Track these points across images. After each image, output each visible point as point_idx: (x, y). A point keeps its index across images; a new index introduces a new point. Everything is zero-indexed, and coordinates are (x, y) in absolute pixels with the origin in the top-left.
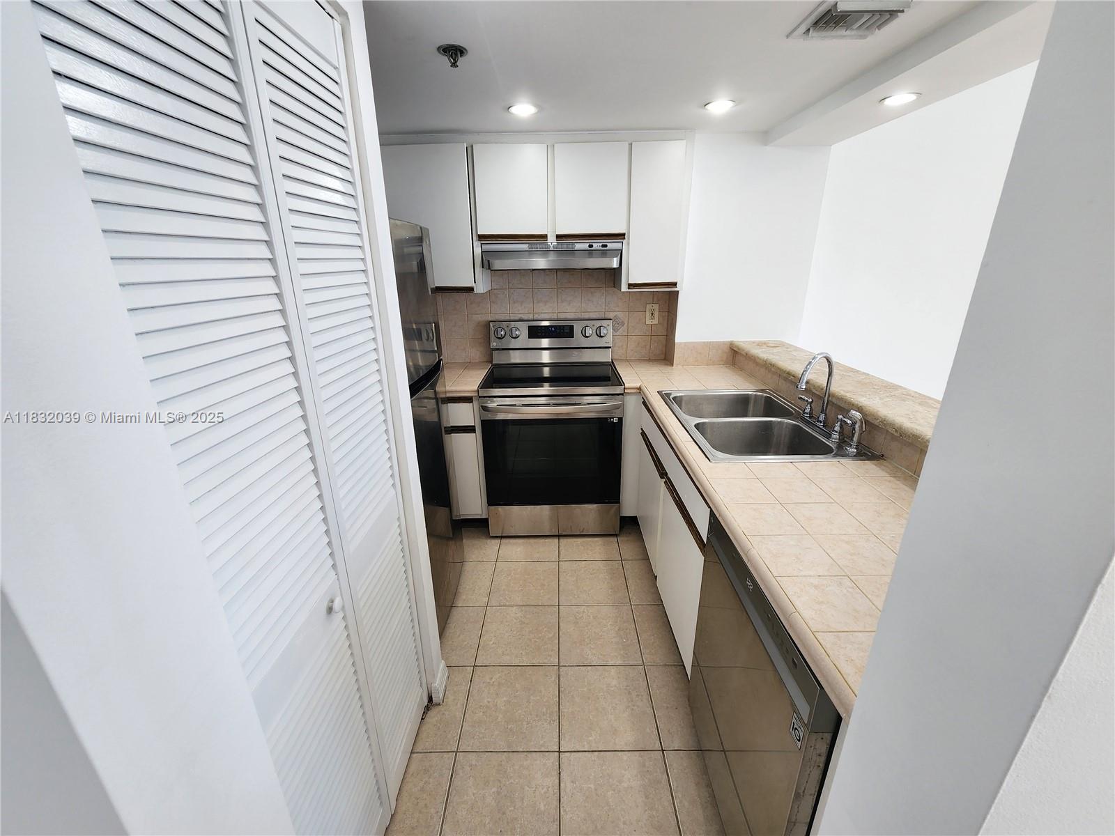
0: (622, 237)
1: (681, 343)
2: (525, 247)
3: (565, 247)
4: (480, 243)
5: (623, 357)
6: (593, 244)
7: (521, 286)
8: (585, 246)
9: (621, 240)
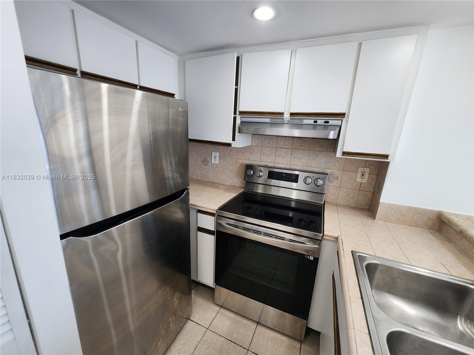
0: (343, 116)
1: (385, 204)
2: (268, 120)
3: (296, 122)
4: (240, 116)
5: (334, 201)
6: (318, 120)
7: (269, 145)
8: (311, 122)
9: (342, 119)
